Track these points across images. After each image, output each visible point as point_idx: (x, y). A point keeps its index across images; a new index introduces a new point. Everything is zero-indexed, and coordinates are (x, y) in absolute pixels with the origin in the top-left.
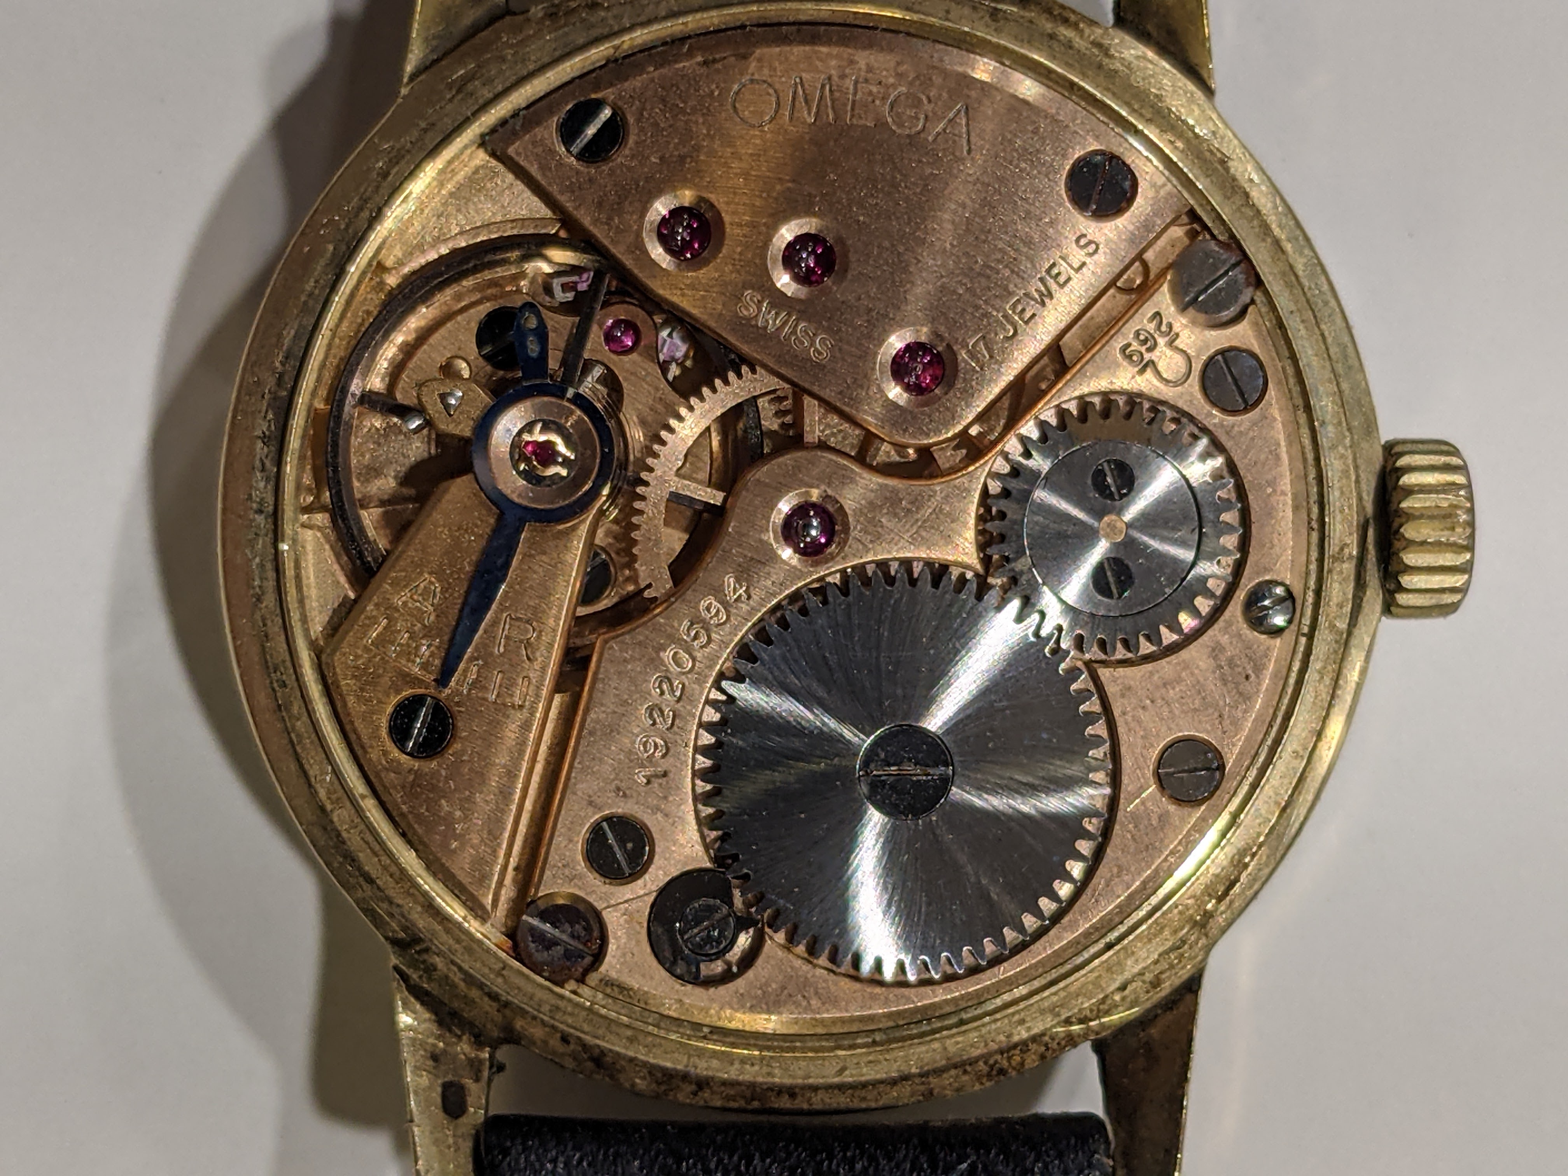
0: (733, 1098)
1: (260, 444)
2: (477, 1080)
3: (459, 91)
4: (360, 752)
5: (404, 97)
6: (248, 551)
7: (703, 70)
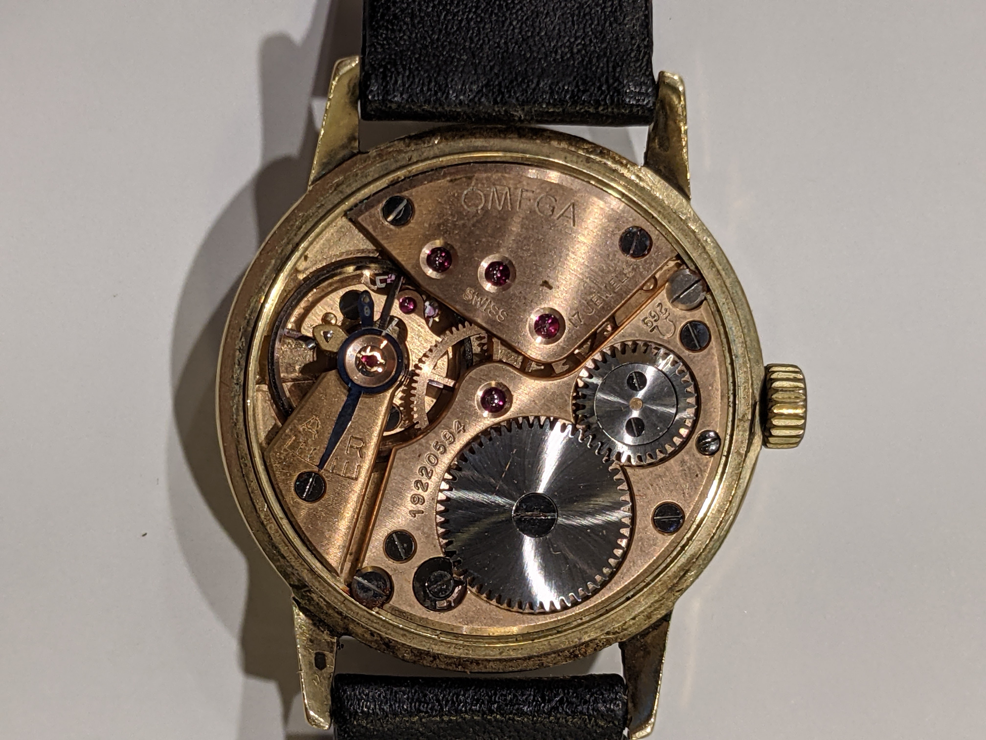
0: (450, 664)
1: (237, 353)
2: (331, 652)
3: (335, 190)
4: (281, 498)
5: (310, 191)
6: (231, 402)
7: (450, 184)
